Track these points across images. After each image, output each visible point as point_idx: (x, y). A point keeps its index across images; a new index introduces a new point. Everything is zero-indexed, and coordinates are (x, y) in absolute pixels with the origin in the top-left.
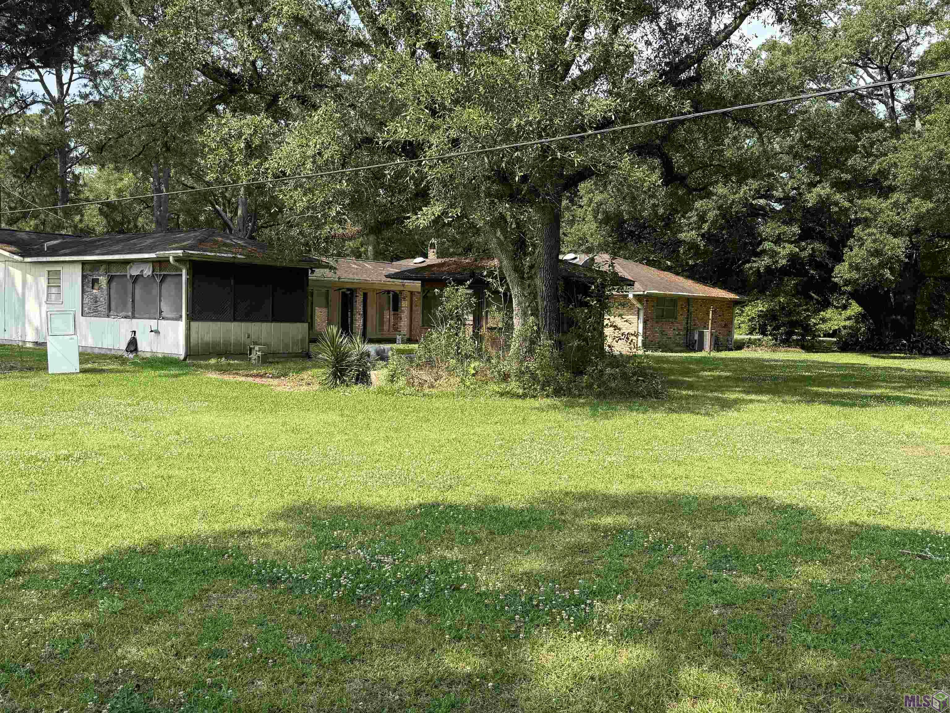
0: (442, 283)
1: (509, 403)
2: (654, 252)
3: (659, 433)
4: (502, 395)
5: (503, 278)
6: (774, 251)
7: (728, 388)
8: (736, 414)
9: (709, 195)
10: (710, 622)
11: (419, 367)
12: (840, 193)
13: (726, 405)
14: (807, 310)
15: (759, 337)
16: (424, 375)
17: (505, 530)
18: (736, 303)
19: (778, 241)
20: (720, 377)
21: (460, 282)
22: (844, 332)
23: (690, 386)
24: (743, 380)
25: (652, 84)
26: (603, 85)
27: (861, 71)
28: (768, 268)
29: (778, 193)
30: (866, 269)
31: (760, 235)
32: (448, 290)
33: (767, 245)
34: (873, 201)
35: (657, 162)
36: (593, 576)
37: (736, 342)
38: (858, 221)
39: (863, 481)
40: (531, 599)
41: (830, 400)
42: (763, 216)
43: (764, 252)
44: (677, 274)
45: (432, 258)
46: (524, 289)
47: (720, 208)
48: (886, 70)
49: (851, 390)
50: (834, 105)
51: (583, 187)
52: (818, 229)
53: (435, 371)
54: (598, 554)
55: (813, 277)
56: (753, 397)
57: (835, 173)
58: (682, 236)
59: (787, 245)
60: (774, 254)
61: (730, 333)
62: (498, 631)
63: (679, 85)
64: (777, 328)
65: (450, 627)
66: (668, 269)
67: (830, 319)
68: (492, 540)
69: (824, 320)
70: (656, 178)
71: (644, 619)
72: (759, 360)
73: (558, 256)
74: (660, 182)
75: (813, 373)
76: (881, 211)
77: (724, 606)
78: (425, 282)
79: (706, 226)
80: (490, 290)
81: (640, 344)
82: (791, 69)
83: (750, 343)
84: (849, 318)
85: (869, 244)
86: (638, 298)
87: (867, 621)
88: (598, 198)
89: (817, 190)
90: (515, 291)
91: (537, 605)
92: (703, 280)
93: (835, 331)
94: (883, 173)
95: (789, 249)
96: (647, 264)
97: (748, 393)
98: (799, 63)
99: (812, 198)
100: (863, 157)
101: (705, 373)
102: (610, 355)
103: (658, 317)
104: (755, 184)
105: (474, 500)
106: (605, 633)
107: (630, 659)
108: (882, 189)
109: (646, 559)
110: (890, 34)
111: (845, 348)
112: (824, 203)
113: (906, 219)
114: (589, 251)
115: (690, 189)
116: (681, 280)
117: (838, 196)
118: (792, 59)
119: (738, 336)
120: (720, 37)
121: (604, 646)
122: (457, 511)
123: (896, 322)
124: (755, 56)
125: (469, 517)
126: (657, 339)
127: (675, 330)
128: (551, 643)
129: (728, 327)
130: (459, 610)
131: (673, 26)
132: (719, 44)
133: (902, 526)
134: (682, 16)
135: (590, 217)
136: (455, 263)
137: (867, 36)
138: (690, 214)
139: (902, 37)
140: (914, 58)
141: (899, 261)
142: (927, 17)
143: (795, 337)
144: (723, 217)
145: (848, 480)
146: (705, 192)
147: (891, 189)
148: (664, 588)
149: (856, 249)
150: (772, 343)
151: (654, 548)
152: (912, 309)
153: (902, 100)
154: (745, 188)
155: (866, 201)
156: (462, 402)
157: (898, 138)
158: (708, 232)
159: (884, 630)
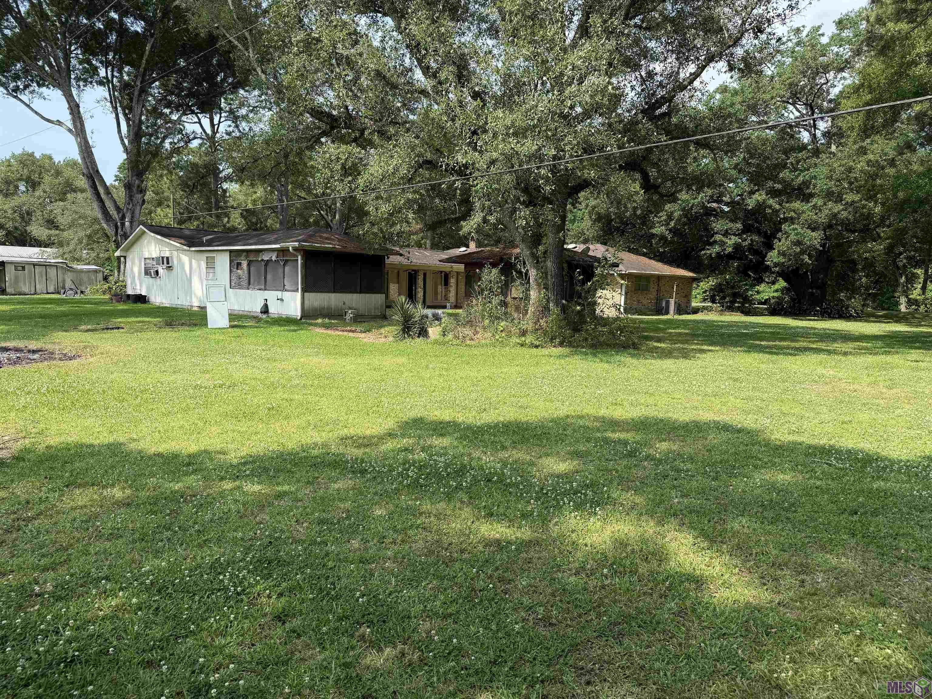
0: (481, 266)
1: (525, 351)
2: (633, 242)
3: (636, 373)
4: (522, 345)
5: (524, 263)
6: (722, 242)
7: (688, 341)
9: (675, 200)
10: (671, 507)
11: (463, 325)
12: (773, 198)
14: (746, 285)
15: (710, 304)
16: (468, 331)
17: (524, 440)
18: (694, 279)
19: (726, 234)
20: (681, 334)
21: (494, 265)
22: (772, 301)
23: (659, 340)
24: (698, 335)
27: (791, 107)
28: (718, 253)
29: (726, 199)
30: (790, 255)
31: (712, 230)
32: (486, 270)
33: (718, 237)
34: (797, 205)
35: (638, 175)
36: (587, 474)
37: (693, 308)
38: (785, 220)
39: (786, 409)
40: (542, 489)
41: (761, 349)
42: (715, 216)
43: (715, 242)
44: (650, 258)
45: (472, 248)
46: (538, 270)
47: (683, 209)
48: (810, 106)
49: (777, 343)
50: (770, 134)
51: (582, 195)
52: (756, 225)
53: (474, 328)
55: (751, 260)
57: (770, 184)
58: (654, 231)
59: (733, 237)
60: (722, 244)
61: (689, 302)
62: (519, 511)
63: (654, 118)
64: (724, 298)
65: (485, 507)
66: (644, 255)
67: (763, 292)
68: (515, 447)
69: (758, 292)
71: (624, 504)
72: (709, 321)
73: (563, 245)
75: (752, 330)
76: (803, 212)
77: (682, 496)
78: (467, 265)
79: (672, 224)
80: (516, 271)
81: (623, 310)
82: (738, 106)
83: (704, 308)
84: (777, 291)
85: (793, 237)
86: (622, 276)
87: (787, 510)
88: (592, 203)
89: (756, 196)
90: (532, 272)
91: (547, 494)
93: (766, 300)
94: (806, 184)
95: (732, 240)
96: (629, 251)
98: (744, 102)
99: (751, 203)
100: (791, 171)
101: (670, 331)
102: (601, 317)
103: (635, 290)
104: (709, 192)
105: (501, 419)
106: (595, 514)
107: (613, 532)
108: (804, 195)
109: (625, 463)
110: (814, 79)
111: (773, 312)
112: (761, 207)
113: (823, 218)
114: (585, 241)
115: (662, 196)
116: (653, 263)
117: (771, 202)
118: (739, 99)
119: (695, 304)
120: (686, 83)
121: (594, 523)
122: (490, 427)
123: (812, 294)
124: (712, 97)
125: (498, 431)
126: (635, 305)
127: (647, 300)
128: (557, 520)
129: (688, 297)
130: (491, 495)
131: (651, 75)
132: (685, 88)
133: (814, 442)
134: (658, 67)
135: (587, 217)
136: (489, 251)
137: (796, 81)
138: (661, 214)
139: (823, 81)
140: (832, 96)
141: (816, 249)
142: (842, 66)
143: (737, 305)
144: (686, 216)
145: (774, 408)
146: (672, 198)
147: (811, 195)
148: (638, 483)
149: (783, 240)
150: (720, 309)
151: (631, 454)
152: (824, 284)
153: (822, 128)
154: (702, 195)
155: (792, 205)
156: (493, 351)
157: (818, 157)
158: (674, 227)
159: (799, 516)
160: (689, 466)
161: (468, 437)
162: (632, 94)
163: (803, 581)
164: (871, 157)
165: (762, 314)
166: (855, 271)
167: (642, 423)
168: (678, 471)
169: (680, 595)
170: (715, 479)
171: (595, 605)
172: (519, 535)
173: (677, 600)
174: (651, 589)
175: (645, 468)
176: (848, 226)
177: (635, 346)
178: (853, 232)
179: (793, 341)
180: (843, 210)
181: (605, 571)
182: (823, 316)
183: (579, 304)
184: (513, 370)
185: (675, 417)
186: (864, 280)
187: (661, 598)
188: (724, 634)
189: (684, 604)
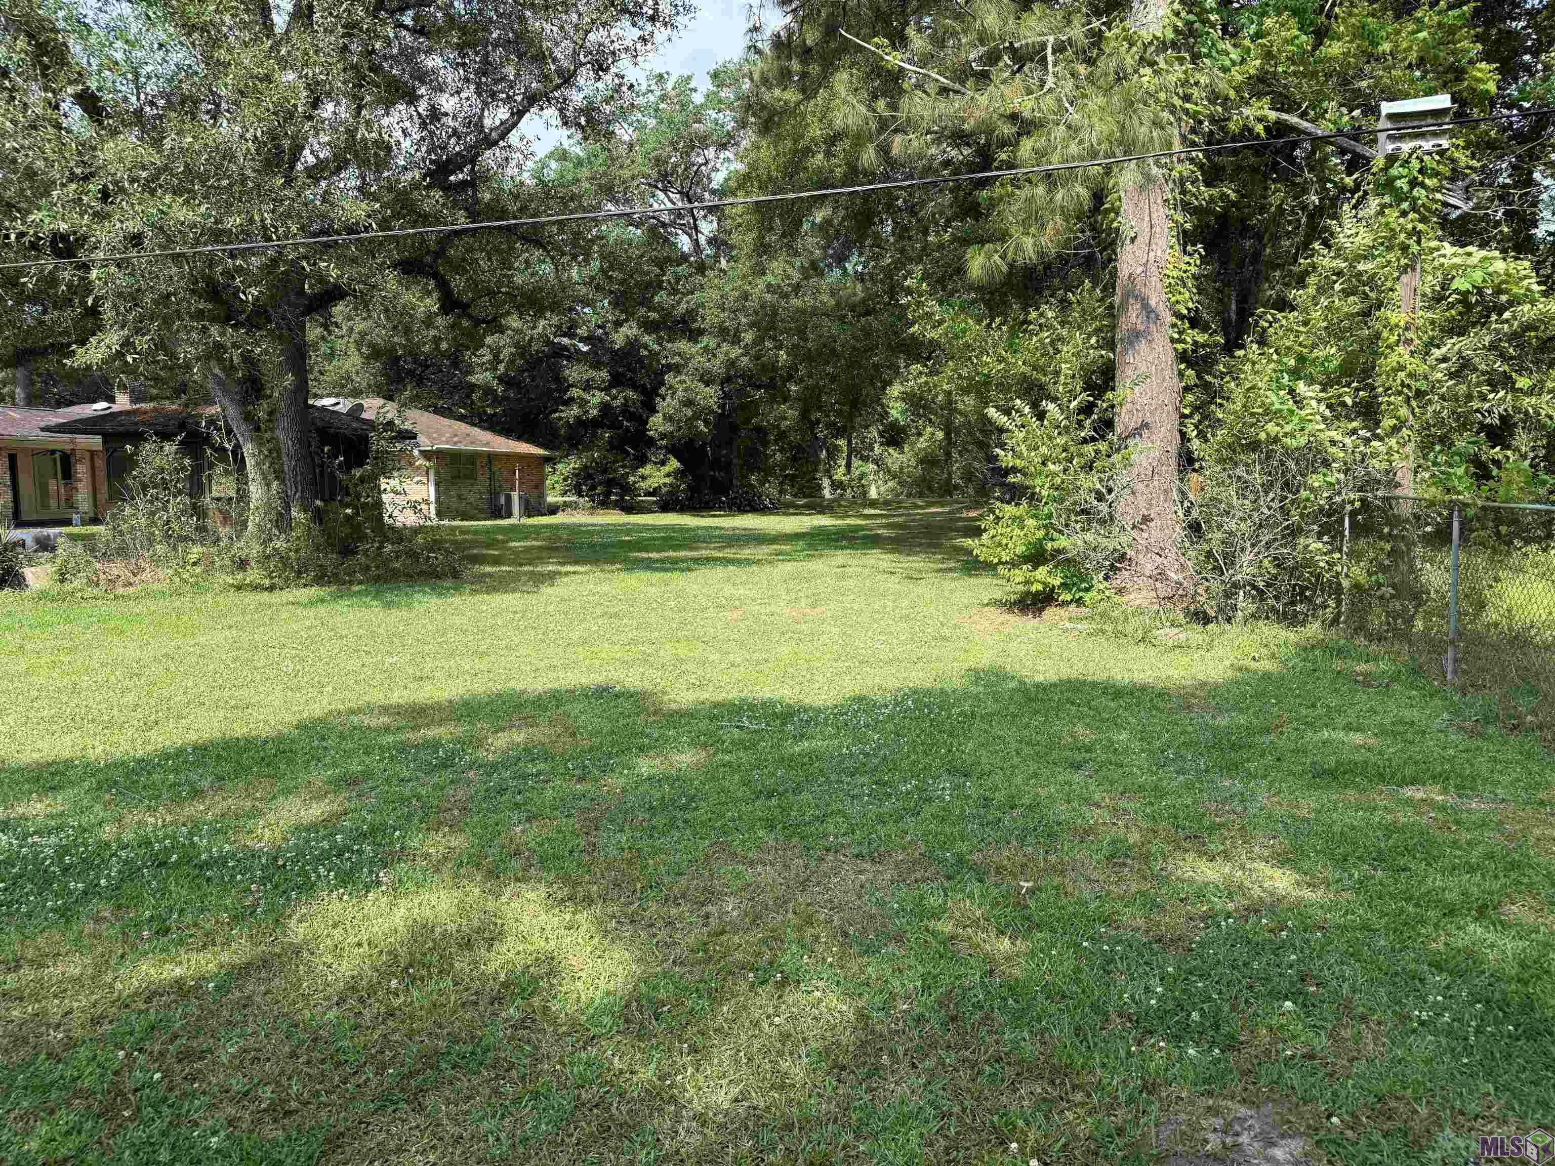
0: (137, 438)
1: (252, 599)
2: (441, 398)
3: (457, 621)
4: (239, 588)
5: (229, 432)
6: (582, 399)
7: (542, 560)
8: (550, 590)
9: (501, 330)
10: (511, 842)
11: (106, 556)
12: (649, 334)
13: (540, 579)
14: (624, 467)
15: (574, 498)
16: (117, 568)
17: (241, 771)
18: (547, 460)
19: (587, 387)
20: (532, 548)
21: (166, 436)
22: (664, 490)
23: (496, 561)
24: (557, 549)
25: (415, 185)
26: (349, 179)
27: (661, 195)
28: (578, 419)
29: (582, 331)
30: (679, 421)
31: (566, 380)
32: (148, 447)
33: (575, 392)
34: (683, 345)
35: (432, 284)
36: (364, 813)
37: (550, 505)
38: (670, 367)
39: (682, 652)
40: (275, 859)
41: (649, 566)
42: (568, 358)
43: (572, 399)
44: (473, 424)
45: (122, 402)
46: (261, 445)
47: (517, 345)
48: (687, 196)
49: (671, 554)
50: (636, 233)
51: (339, 310)
52: (629, 375)
53: (133, 561)
54: (371, 783)
55: (627, 429)
56: (570, 568)
57: (642, 311)
58: (472, 379)
59: (597, 392)
60: (583, 403)
61: (542, 496)
62: (226, 910)
63: (447, 188)
64: (593, 488)
65: (151, 919)
66: (461, 418)
67: (650, 476)
68: (220, 788)
69: (643, 478)
70: (431, 304)
71: (430, 855)
72: (575, 525)
73: (306, 399)
74: (435, 309)
75: (635, 537)
76: (692, 356)
77: (528, 820)
78: (106, 436)
79: (502, 368)
80: (212, 447)
81: (433, 512)
82: (586, 185)
83: (566, 505)
84: (668, 475)
85: (680, 394)
86: (426, 455)
87: (684, 808)
88: (360, 326)
89: (623, 330)
90: (248, 449)
91: (284, 866)
92: (506, 432)
93: (655, 489)
94: (691, 314)
95: (597, 398)
96: (435, 412)
97: (563, 564)
98: (593, 178)
99: (619, 338)
100: (669, 294)
101: (514, 544)
102: (392, 528)
103: (453, 477)
104: (555, 320)
105: (192, 737)
106: (379, 883)
107: (409, 910)
108: (691, 331)
109: (436, 779)
110: (688, 155)
111: (665, 508)
112: (633, 345)
113: (716, 366)
114: (356, 393)
115: (477, 322)
116: (476, 431)
117: (646, 338)
118: (584, 172)
119: (552, 498)
120: (494, 135)
121: (376, 902)
122: (167, 756)
123: (713, 478)
124: (544, 166)
125: (185, 761)
126: (454, 504)
127: (476, 493)
128: (304, 911)
129: (539, 486)
130: (164, 891)
131: (435, 114)
132: (495, 143)
133: (721, 697)
134: (447, 103)
135: (353, 348)
136: (155, 409)
137: (665, 155)
138: (481, 351)
139: (701, 160)
140: (714, 185)
141: (712, 412)
142: (724, 140)
143: (613, 498)
144: (522, 356)
145: (667, 652)
146: (495, 325)
147: (701, 332)
148: (456, 812)
149: (668, 399)
150: (589, 505)
151: (445, 764)
152: (729, 463)
153: (706, 232)
154: (542, 323)
155: (676, 345)
156: (178, 603)
157: (704, 275)
158: (506, 374)
159: (702, 814)
160: (541, 766)
161: (116, 782)
162: (406, 144)
163: (707, 916)
164: (770, 278)
165: (650, 511)
166: (766, 444)
167: (466, 704)
168: (524, 777)
169: (524, 990)
170: (581, 780)
171: (373, 1051)
172: (225, 957)
173: (519, 1001)
174: (477, 993)
175: (469, 782)
176: (750, 380)
177: (455, 575)
178: (759, 387)
179: (691, 549)
180: (743, 355)
181: (394, 983)
182: (730, 509)
183: (347, 506)
184: (220, 637)
185: (521, 686)
186: (778, 456)
187: (492, 1003)
188: (594, 1037)
189: (531, 1005)
